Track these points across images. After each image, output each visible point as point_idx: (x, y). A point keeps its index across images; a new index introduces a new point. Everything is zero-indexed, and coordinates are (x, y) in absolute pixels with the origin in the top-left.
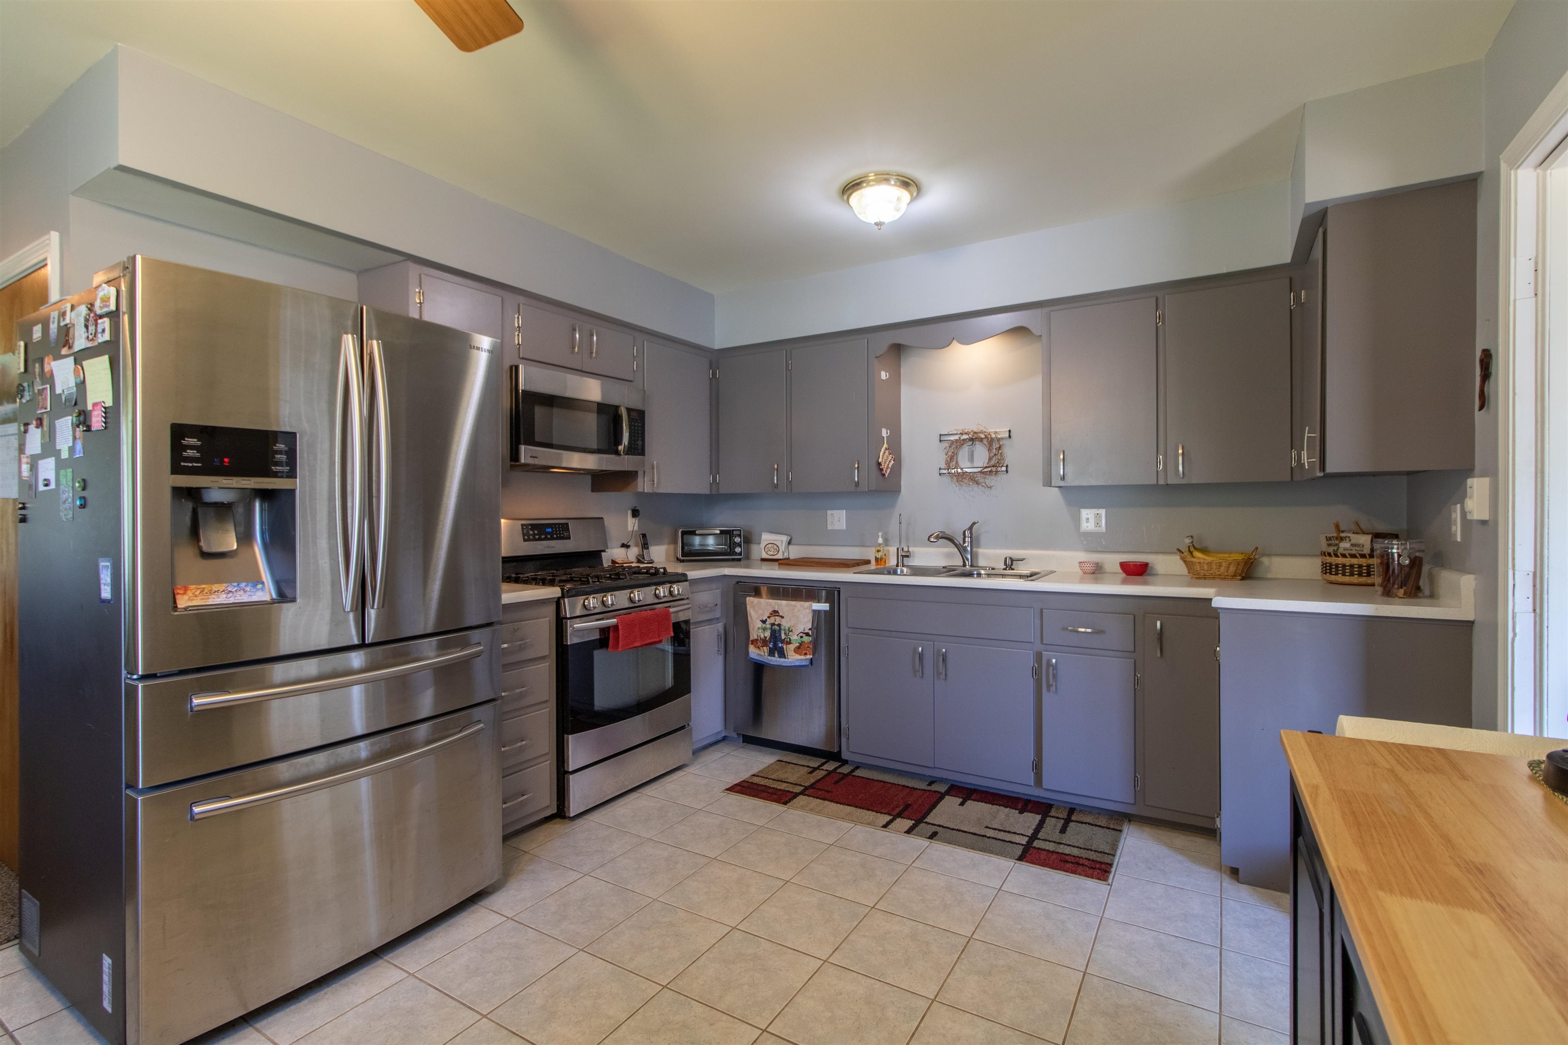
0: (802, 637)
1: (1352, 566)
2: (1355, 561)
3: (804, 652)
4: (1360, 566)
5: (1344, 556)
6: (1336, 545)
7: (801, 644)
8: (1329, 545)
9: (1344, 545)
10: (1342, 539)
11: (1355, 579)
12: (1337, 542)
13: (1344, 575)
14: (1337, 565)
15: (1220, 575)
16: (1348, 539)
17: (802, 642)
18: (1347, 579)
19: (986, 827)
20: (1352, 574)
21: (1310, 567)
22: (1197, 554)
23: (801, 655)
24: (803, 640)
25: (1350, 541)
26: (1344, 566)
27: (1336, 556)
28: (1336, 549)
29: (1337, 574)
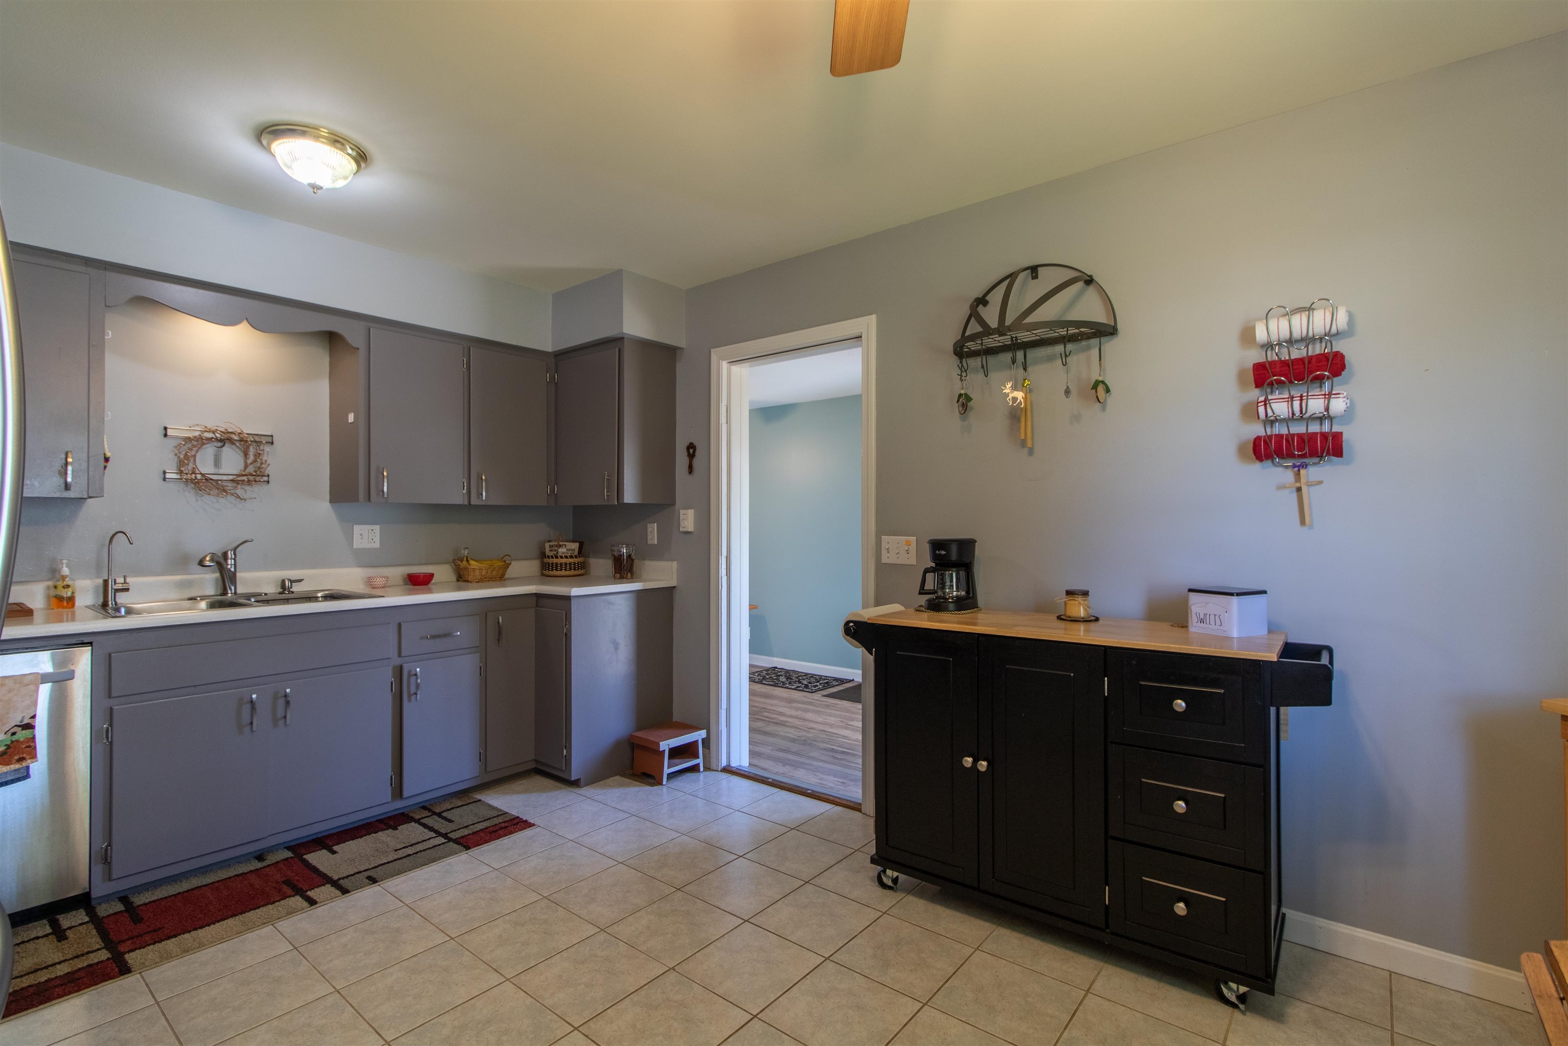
0: (14, 734)
1: (570, 564)
2: (572, 560)
3: (16, 757)
4: (575, 563)
5: (561, 557)
6: (555, 550)
7: (8, 747)
8: (551, 551)
9: (562, 550)
10: (560, 546)
11: (572, 572)
12: (557, 548)
13: (566, 570)
14: (561, 564)
15: (491, 578)
16: (564, 546)
17: (12, 742)
18: (568, 573)
19: (396, 850)
20: (570, 569)
21: (531, 566)
22: (472, 562)
23: (8, 764)
24: (15, 738)
25: (566, 547)
26: (566, 564)
27: (557, 557)
28: (555, 553)
29: (561, 570)
